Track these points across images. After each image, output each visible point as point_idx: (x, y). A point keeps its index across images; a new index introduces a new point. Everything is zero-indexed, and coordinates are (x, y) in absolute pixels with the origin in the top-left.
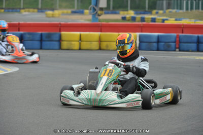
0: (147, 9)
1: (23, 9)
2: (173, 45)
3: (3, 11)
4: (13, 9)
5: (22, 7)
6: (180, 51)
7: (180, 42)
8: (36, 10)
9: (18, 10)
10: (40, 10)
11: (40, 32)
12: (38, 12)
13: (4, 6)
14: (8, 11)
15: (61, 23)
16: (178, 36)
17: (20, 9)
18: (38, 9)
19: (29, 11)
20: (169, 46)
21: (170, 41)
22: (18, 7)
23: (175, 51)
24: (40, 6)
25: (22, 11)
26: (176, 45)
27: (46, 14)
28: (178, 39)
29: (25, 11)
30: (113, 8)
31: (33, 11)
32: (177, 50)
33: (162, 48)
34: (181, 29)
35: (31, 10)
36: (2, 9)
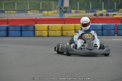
0: (115, 9)
1: (29, 10)
2: (113, 31)
3: (15, 12)
4: (22, 10)
5: (28, 9)
6: (118, 35)
7: (118, 30)
8: (38, 11)
9: (26, 11)
10: (41, 11)
11: (20, 25)
12: (40, 12)
13: (16, 9)
14: (19, 12)
15: (37, 18)
16: (116, 25)
17: (27, 10)
18: (40, 10)
19: (33, 12)
20: (110, 32)
21: (111, 29)
22: (26, 9)
23: (114, 35)
24: (41, 9)
25: (29, 11)
26: (115, 32)
27: (43, 14)
28: (116, 27)
29: (31, 12)
30: (92, 8)
31: (36, 12)
32: (116, 35)
33: (105, 34)
34: (120, 21)
35: (35, 11)
36: (15, 10)
